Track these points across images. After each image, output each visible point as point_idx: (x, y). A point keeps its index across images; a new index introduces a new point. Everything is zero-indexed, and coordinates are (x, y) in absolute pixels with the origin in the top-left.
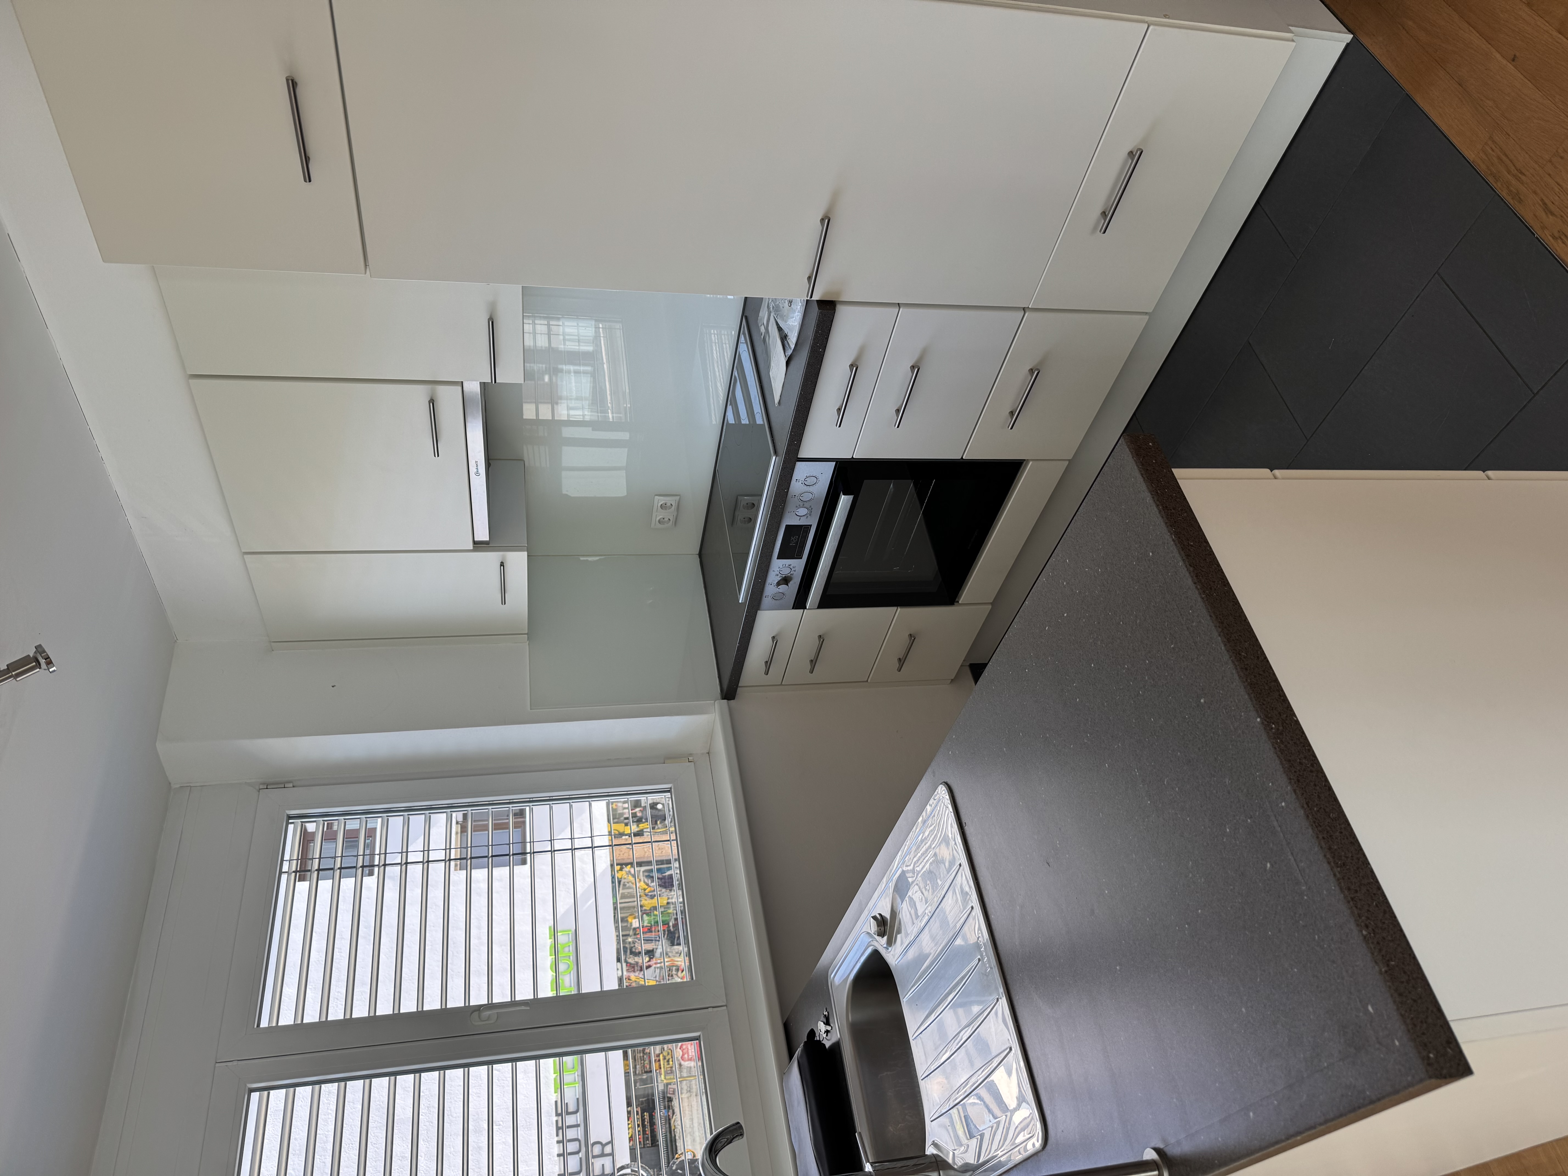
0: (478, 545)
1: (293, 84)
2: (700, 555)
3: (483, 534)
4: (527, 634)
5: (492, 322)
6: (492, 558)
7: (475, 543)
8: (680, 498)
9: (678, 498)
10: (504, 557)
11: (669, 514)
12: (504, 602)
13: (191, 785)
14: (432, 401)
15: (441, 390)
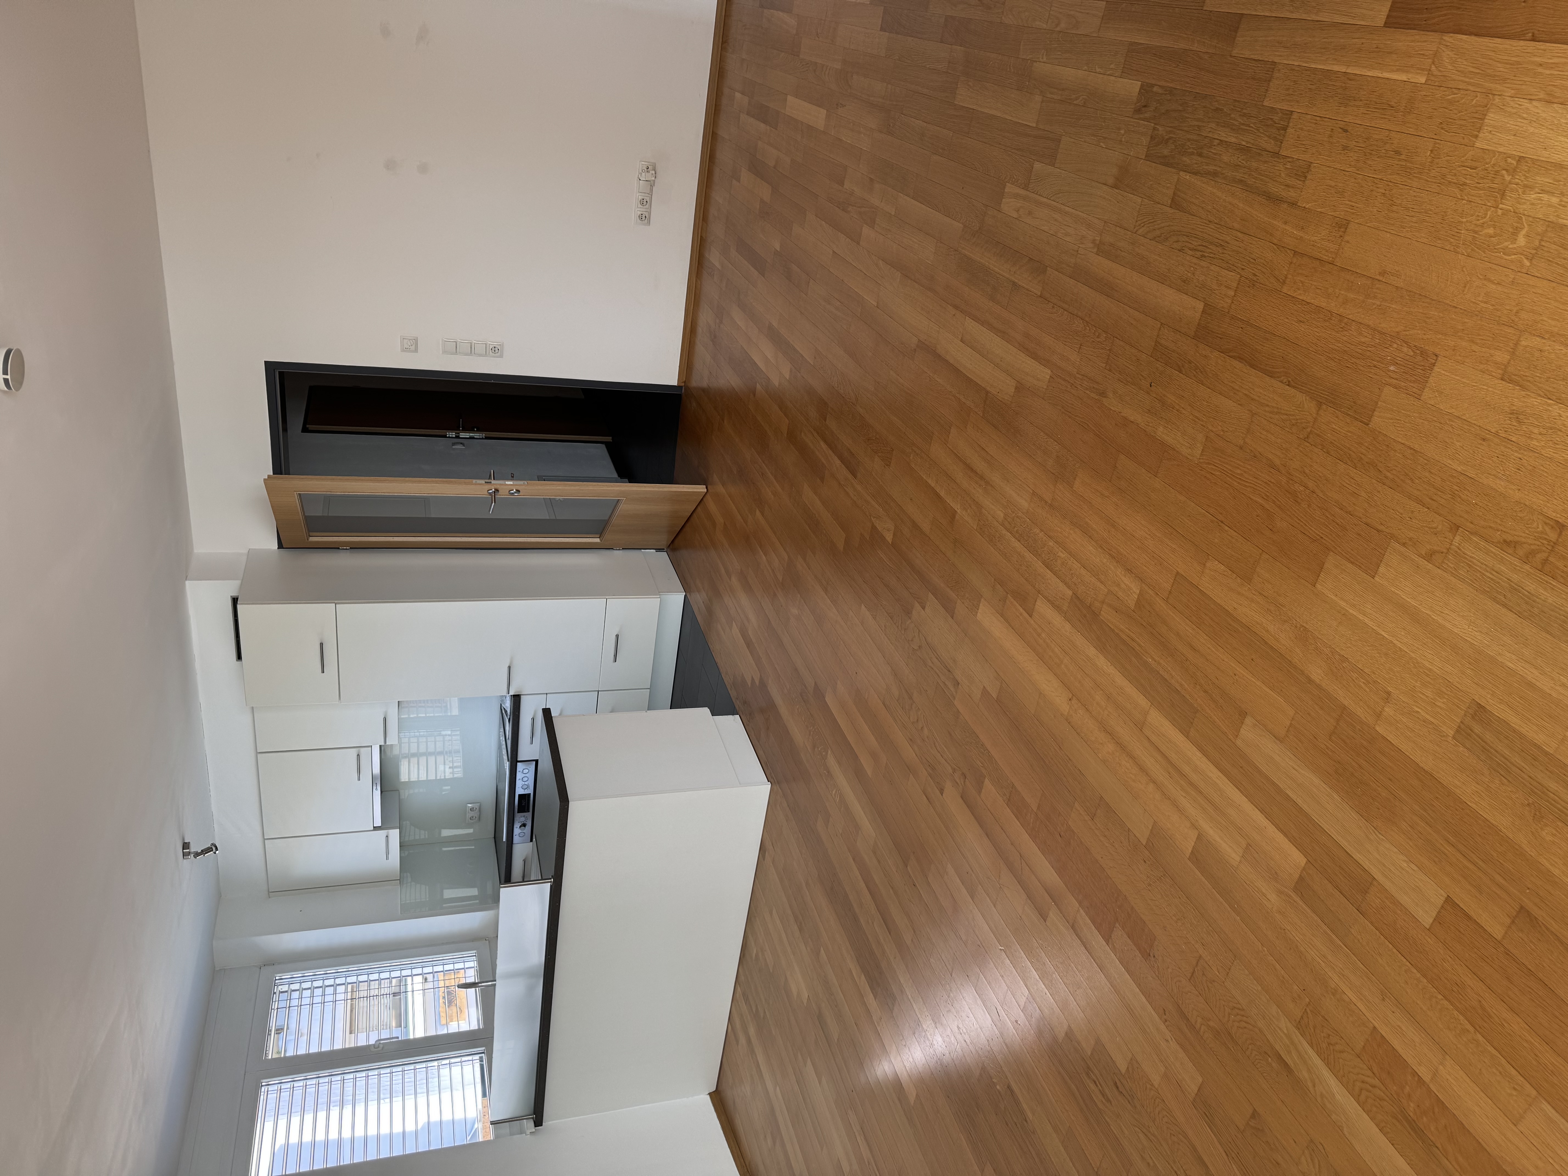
0: (376, 828)
1: (321, 644)
2: (495, 838)
3: (378, 823)
4: (399, 880)
5: (385, 719)
6: (383, 833)
7: (374, 827)
8: (480, 805)
9: (479, 804)
10: (388, 833)
11: (475, 814)
12: (387, 858)
13: (225, 968)
14: (358, 755)
15: (362, 750)
